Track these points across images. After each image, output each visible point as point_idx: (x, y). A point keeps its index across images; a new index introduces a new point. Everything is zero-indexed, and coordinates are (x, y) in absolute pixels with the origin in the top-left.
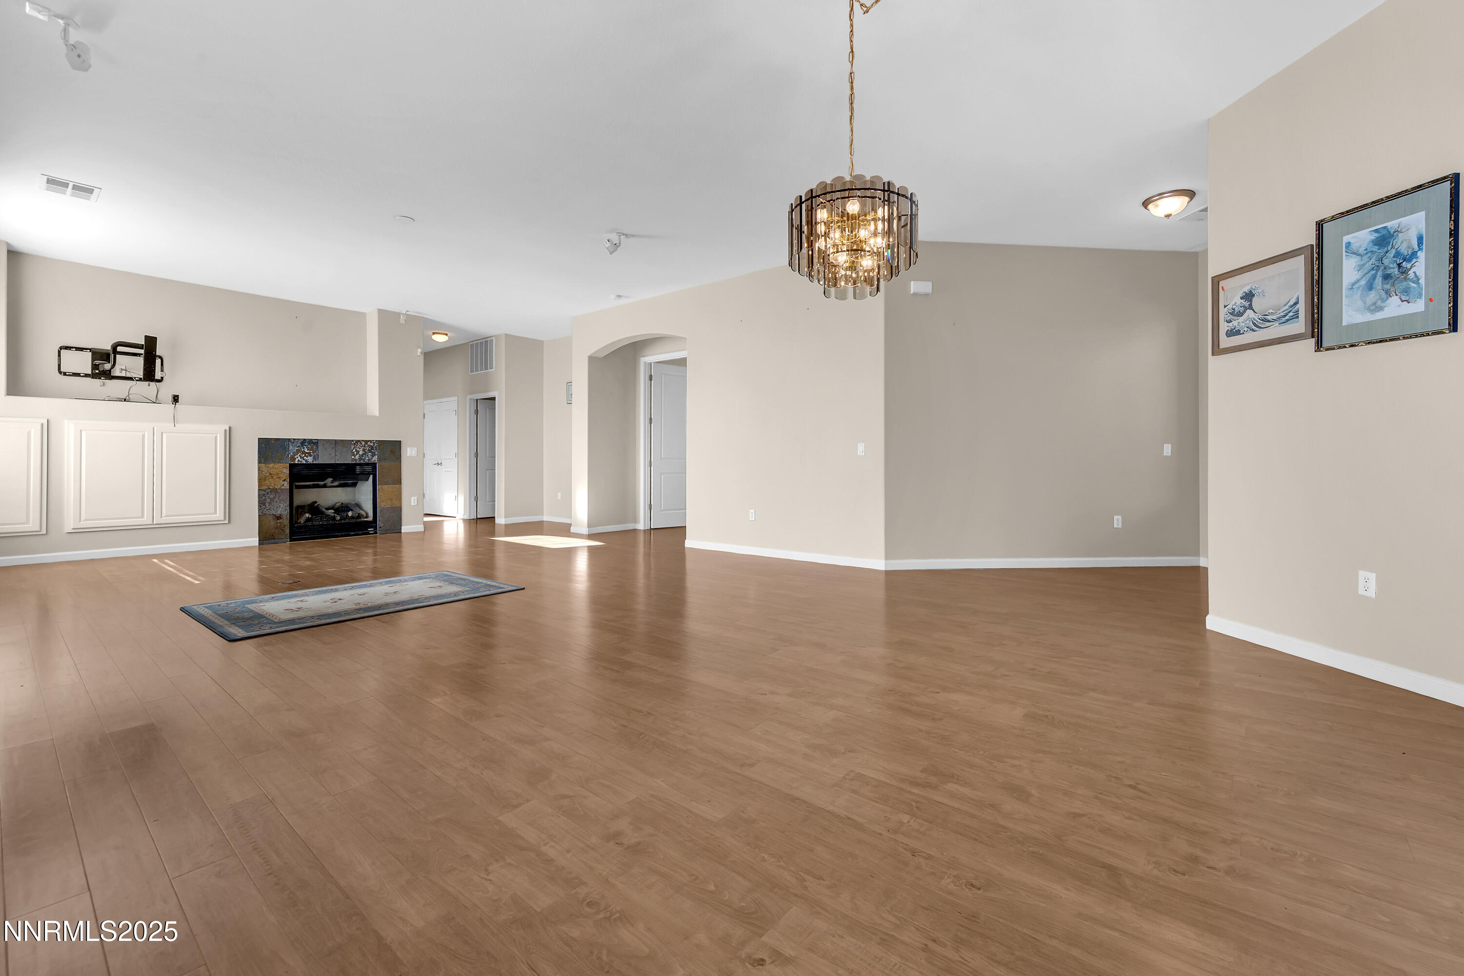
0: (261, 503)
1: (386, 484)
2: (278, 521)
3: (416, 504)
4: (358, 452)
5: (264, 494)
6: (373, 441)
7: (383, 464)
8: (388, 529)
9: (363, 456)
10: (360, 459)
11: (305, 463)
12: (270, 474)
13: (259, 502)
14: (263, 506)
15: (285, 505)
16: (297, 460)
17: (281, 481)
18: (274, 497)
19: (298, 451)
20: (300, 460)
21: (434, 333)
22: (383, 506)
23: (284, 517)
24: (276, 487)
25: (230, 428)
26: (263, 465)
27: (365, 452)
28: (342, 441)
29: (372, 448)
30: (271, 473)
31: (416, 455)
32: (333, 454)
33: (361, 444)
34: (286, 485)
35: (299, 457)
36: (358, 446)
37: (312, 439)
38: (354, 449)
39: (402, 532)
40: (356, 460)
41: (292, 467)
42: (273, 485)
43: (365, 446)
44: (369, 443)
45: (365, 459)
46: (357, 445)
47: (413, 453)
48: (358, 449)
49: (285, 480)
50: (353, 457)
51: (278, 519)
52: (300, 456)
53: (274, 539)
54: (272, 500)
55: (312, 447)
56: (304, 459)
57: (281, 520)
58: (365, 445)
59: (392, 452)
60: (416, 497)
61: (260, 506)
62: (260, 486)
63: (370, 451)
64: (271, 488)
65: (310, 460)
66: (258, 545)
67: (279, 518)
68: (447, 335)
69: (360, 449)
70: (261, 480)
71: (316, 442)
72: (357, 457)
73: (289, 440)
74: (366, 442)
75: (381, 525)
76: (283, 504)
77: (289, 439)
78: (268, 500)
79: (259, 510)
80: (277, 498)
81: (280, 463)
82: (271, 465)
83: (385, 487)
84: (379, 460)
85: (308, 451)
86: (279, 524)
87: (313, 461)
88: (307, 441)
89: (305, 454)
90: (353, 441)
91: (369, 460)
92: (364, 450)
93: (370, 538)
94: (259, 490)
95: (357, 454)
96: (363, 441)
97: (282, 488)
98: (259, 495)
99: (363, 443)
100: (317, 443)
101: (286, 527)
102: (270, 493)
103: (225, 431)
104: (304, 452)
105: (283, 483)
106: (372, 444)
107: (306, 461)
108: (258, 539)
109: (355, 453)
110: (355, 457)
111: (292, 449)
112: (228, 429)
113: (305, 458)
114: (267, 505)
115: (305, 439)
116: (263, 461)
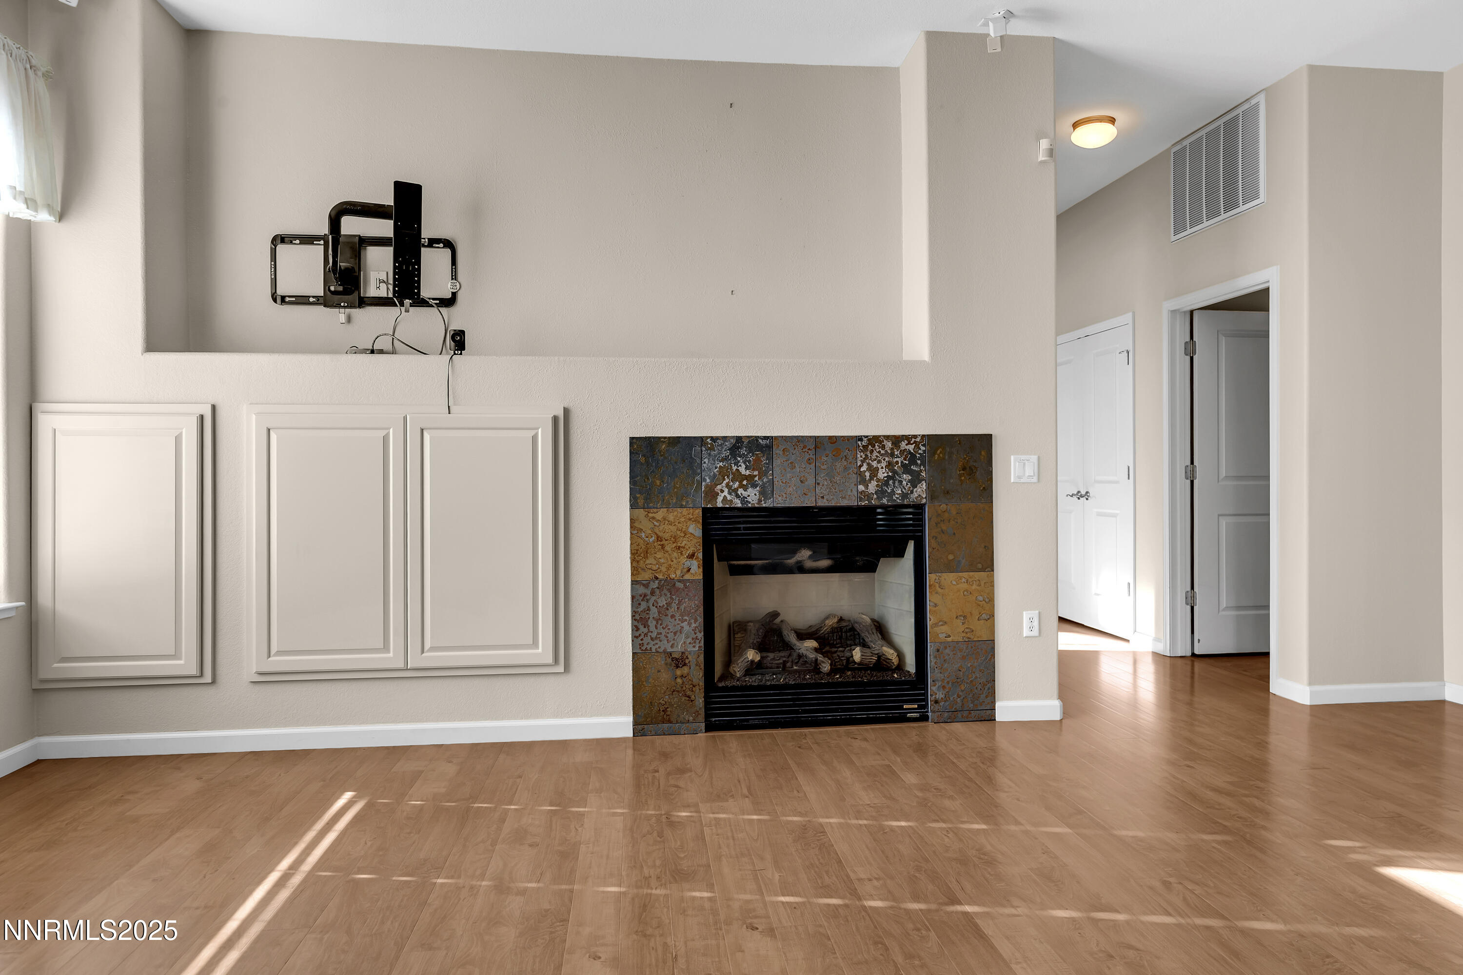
0: (639, 620)
1: (951, 567)
2: (679, 672)
3: (1035, 633)
4: (874, 472)
5: (645, 595)
6: (915, 436)
7: (944, 506)
8: (958, 706)
9: (886, 483)
10: (881, 493)
11: (740, 505)
12: (659, 539)
13: (633, 616)
14: (643, 630)
15: (694, 625)
16: (720, 499)
17: (683, 559)
18: (669, 604)
19: (723, 473)
20: (729, 497)
21: (1075, 125)
22: (942, 636)
23: (692, 659)
24: (673, 576)
25: (566, 411)
26: (641, 513)
27: (895, 472)
28: (833, 440)
29: (912, 458)
30: (660, 534)
31: (1035, 480)
32: (811, 481)
33: (883, 447)
34: (696, 571)
35: (726, 490)
36: (875, 454)
37: (757, 438)
38: (863, 462)
39: (997, 719)
40: (869, 497)
41: (711, 516)
42: (664, 569)
43: (892, 455)
44: (903, 445)
45: (893, 492)
46: (872, 452)
47: (1027, 474)
48: (874, 464)
49: (692, 556)
50: (861, 488)
51: (677, 667)
52: (727, 485)
53: (670, 722)
54: (663, 611)
55: (758, 460)
56: (737, 496)
57: (685, 670)
58: (892, 449)
59: (969, 470)
60: (1037, 612)
61: (635, 628)
62: (635, 571)
63: (906, 469)
64: (660, 577)
65: (752, 496)
66: (631, 735)
67: (679, 662)
68: (1112, 121)
69: (879, 462)
70: (638, 555)
71: (767, 446)
72: (872, 487)
73: (702, 440)
74: (896, 440)
75: (940, 695)
76: (690, 624)
77: (701, 438)
78: (654, 610)
79: (635, 637)
80: (674, 606)
81: (682, 507)
82: (661, 514)
83: (949, 578)
84: (932, 495)
85: (748, 473)
86: (679, 680)
87: (760, 501)
88: (746, 441)
89: (741, 482)
90: (860, 439)
91: (904, 496)
92: (890, 465)
93: (911, 731)
94: (634, 583)
95: (871, 479)
96: (887, 437)
97: (687, 577)
98: (633, 597)
99: (889, 445)
100: (769, 447)
101: (697, 689)
102: (657, 591)
103: (555, 419)
104: (738, 477)
105: (688, 563)
106: (911, 448)
107: (744, 500)
108: (630, 719)
109: (867, 474)
110: (867, 487)
111: (710, 465)
112: (561, 414)
113: (740, 491)
114: (652, 624)
115: (739, 439)
116: (641, 502)
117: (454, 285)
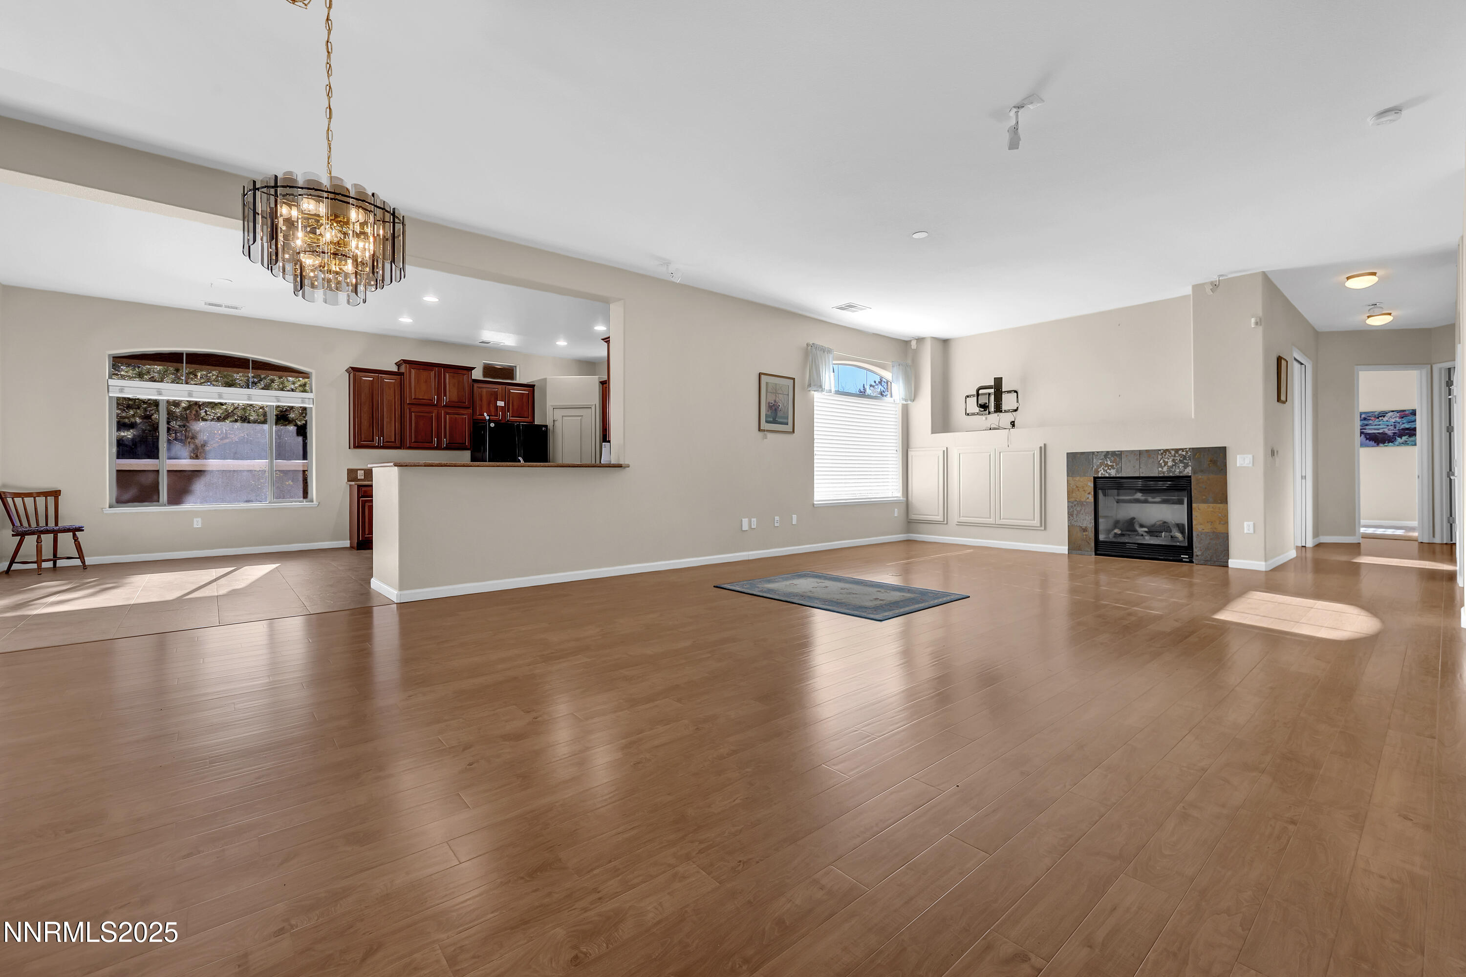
0: (1070, 515)
1: (1205, 501)
2: (1084, 533)
3: (1252, 531)
4: (1166, 463)
5: (1072, 506)
6: (1186, 449)
7: (1200, 477)
8: (1209, 558)
9: (1172, 467)
10: (1169, 471)
11: (1108, 476)
12: (1077, 487)
13: (1068, 513)
14: (1071, 518)
15: (1090, 518)
16: (1100, 473)
17: (1086, 494)
18: (1081, 510)
19: (1101, 464)
20: (1103, 473)
22: (1200, 529)
23: (1089, 530)
24: (1082, 500)
25: (1045, 445)
26: (1071, 478)
27: (1176, 463)
28: (1147, 451)
29: (1185, 457)
30: (1078, 485)
31: (1251, 465)
32: (1137, 467)
33: (1171, 453)
34: (1091, 498)
35: (1102, 470)
36: (1166, 456)
37: (1115, 451)
38: (1161, 459)
39: (1230, 566)
40: (1164, 473)
41: (1096, 479)
42: (1079, 497)
43: (1175, 456)
44: (1180, 452)
45: (1175, 471)
46: (1165, 455)
47: (1246, 463)
48: (1166, 460)
49: (1089, 493)
50: (1160, 469)
51: (1084, 531)
52: (1103, 469)
53: (1081, 550)
54: (1079, 512)
55: (1115, 459)
56: (1107, 472)
57: (1087, 533)
58: (1175, 454)
59: (1213, 462)
60: (1252, 523)
61: (1069, 517)
62: (1068, 498)
63: (1181, 461)
64: (1077, 500)
65: (1113, 473)
66: (1067, 553)
67: (1085, 530)
68: (1375, 274)
69: (1169, 459)
70: (1070, 493)
71: (1119, 454)
72: (1165, 469)
73: (1093, 453)
74: (1177, 451)
75: (1199, 553)
76: (1089, 517)
77: (1093, 452)
78: (1075, 512)
79: (1069, 520)
80: (1083, 510)
81: (1085, 476)
82: (1078, 478)
83: (1203, 506)
84: (1194, 471)
85: (1111, 464)
86: (1085, 536)
87: (1116, 474)
88: (1110, 453)
89: (1108, 467)
90: (1160, 450)
91: (1180, 472)
92: (1173, 460)
93: (1185, 567)
94: (1068, 502)
95: (1165, 465)
96: (1173, 449)
97: (1088, 500)
98: (1068, 507)
99: (1173, 452)
100: (1121, 455)
101: (1091, 540)
102: (1077, 505)
103: (1041, 448)
104: (1107, 465)
105: (1088, 496)
106: (1184, 453)
107: (1109, 474)
108: (1067, 548)
109: (1163, 464)
110: (1163, 469)
111: (1096, 462)
112: (1043, 446)
113: (1108, 471)
114: (1075, 516)
115: (1108, 452)
116: (1071, 475)
117: (1017, 405)
